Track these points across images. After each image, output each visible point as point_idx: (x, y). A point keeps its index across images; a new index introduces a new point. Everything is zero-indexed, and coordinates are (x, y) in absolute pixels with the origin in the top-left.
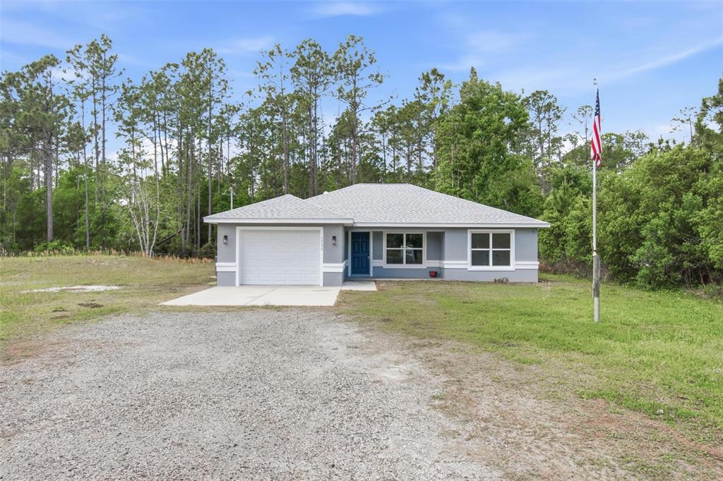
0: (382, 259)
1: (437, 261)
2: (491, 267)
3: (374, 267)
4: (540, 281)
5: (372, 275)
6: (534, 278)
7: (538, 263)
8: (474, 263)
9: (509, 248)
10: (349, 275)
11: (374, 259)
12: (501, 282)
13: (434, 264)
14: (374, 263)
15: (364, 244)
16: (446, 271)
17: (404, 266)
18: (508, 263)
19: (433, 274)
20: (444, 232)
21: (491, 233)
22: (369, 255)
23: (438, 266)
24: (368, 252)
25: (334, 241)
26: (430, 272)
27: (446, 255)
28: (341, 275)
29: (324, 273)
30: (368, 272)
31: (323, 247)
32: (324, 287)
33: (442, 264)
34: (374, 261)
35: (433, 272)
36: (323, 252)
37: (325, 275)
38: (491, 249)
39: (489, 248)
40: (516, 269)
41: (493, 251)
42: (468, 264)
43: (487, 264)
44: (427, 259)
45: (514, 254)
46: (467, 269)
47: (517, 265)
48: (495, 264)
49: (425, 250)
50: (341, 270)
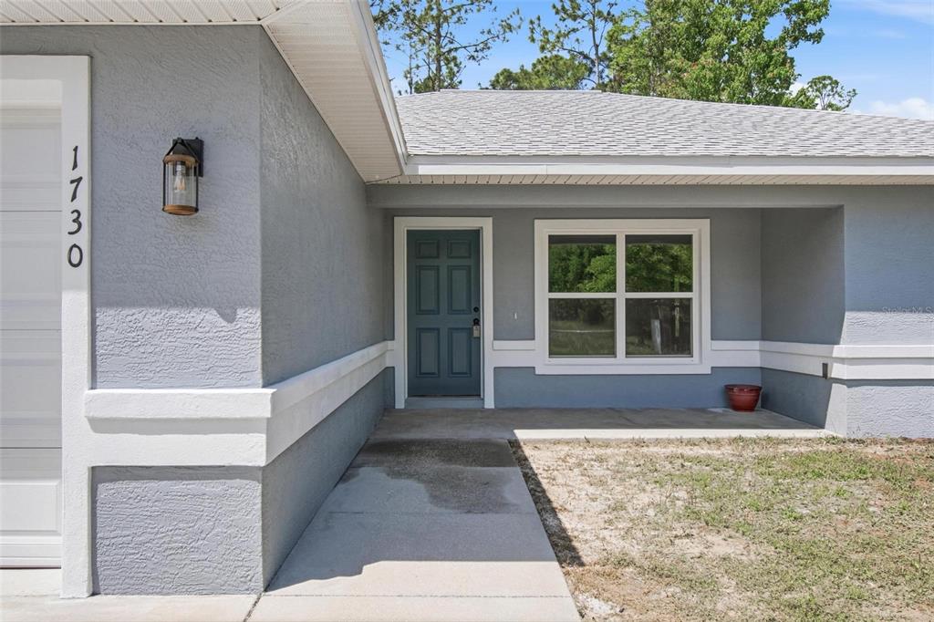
0: (531, 337)
1: (756, 345)
3: (497, 370)
5: (489, 403)
10: (400, 403)
11: (496, 338)
13: (745, 354)
14: (498, 354)
15: (460, 277)
19: (746, 397)
22: (477, 322)
23: (758, 364)
24: (477, 310)
25: (178, 182)
26: (729, 389)
27: (848, 315)
28: (254, 490)
29: (99, 475)
30: (475, 391)
31: (83, 239)
32: (94, 594)
33: (802, 358)
34: (499, 344)
35: (741, 388)
36: (84, 297)
37: (105, 490)
44: (713, 338)
49: (701, 297)
50: (254, 450)
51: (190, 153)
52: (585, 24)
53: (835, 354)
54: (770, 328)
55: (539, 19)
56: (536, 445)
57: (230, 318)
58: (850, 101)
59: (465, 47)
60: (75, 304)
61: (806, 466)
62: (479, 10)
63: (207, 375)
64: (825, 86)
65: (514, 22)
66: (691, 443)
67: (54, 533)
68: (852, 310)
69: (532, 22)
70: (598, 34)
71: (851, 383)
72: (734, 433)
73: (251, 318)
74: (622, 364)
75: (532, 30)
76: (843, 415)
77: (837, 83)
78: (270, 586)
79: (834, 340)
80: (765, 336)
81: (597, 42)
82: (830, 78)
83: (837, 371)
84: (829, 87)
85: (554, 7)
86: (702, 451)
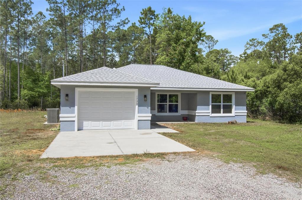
0: (155, 110)
1: (187, 111)
2: (222, 114)
4: (247, 122)
6: (244, 120)
7: (247, 112)
8: (213, 112)
9: (232, 103)
12: (232, 123)
13: (186, 112)
16: (196, 117)
18: (230, 112)
19: (185, 119)
20: (196, 94)
21: (222, 94)
23: (187, 114)
25: (145, 98)
26: (183, 117)
28: (150, 121)
29: (139, 120)
31: (137, 103)
32: (138, 130)
33: (192, 113)
35: (185, 117)
36: (138, 106)
37: (139, 122)
38: (222, 104)
39: (221, 103)
40: (235, 115)
41: (223, 105)
42: (210, 113)
43: (220, 113)
44: (181, 110)
45: (234, 106)
46: (209, 116)
47: (236, 113)
48: (223, 113)
49: (179, 104)
50: (150, 118)
51: (145, 96)
52: (147, 26)
53: (196, 112)
57: (148, 108)
58: (216, 43)
60: (137, 107)
61: (192, 124)
63: (146, 113)
64: (209, 38)
66: (179, 124)
67: (132, 126)
68: (198, 106)
71: (198, 116)
72: (184, 122)
73: (150, 108)
74: (168, 114)
76: (197, 120)
77: (213, 38)
78: (151, 129)
79: (196, 110)
80: (188, 110)
82: (211, 36)
83: (197, 114)
84: (211, 39)
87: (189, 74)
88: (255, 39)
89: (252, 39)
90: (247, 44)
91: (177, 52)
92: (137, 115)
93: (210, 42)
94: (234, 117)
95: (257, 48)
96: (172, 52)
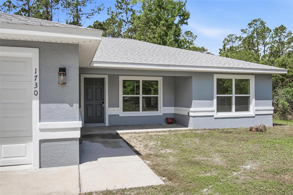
0: (119, 107)
1: (173, 108)
2: (233, 113)
3: (109, 115)
4: (274, 125)
5: (107, 124)
6: (268, 122)
7: (273, 108)
8: (218, 110)
9: (249, 94)
11: (109, 107)
12: (258, 130)
13: (170, 110)
14: (109, 111)
15: (99, 91)
16: (191, 119)
17: (141, 113)
18: (247, 109)
19: (171, 121)
21: (234, 78)
22: (103, 103)
23: (173, 113)
24: (103, 99)
25: (62, 77)
26: (167, 119)
27: (193, 101)
28: (77, 142)
29: (41, 142)
30: (103, 121)
31: (38, 89)
32: (40, 168)
33: (181, 111)
34: (110, 109)
35: (170, 118)
36: (38, 101)
37: (43, 145)
38: (234, 95)
39: (232, 94)
40: (256, 115)
41: (236, 97)
42: (214, 111)
43: (230, 110)
44: (163, 106)
45: (254, 99)
46: (213, 116)
47: (256, 110)
48: (237, 110)
49: (160, 96)
50: (77, 134)
52: (124, 11)
53: (190, 110)
54: (176, 104)
55: (110, 8)
56: (123, 134)
58: (195, 39)
59: (86, 14)
60: (36, 103)
61: (184, 135)
62: (90, 3)
64: (189, 34)
65: (102, 8)
66: (159, 132)
67: (24, 156)
69: (108, 9)
70: (128, 15)
71: (194, 117)
72: (169, 129)
75: (108, 11)
76: (192, 124)
77: (192, 33)
78: (80, 163)
79: (190, 107)
80: (175, 106)
81: (128, 17)
82: (190, 32)
83: (191, 114)
84: (190, 34)
85: (115, 5)
86: (162, 134)
87: (175, 49)
88: (233, 35)
89: (230, 35)
90: (225, 40)
91: (156, 35)
92: (37, 125)
93: (189, 38)
94: (254, 117)
95: (234, 43)
96: (150, 36)
